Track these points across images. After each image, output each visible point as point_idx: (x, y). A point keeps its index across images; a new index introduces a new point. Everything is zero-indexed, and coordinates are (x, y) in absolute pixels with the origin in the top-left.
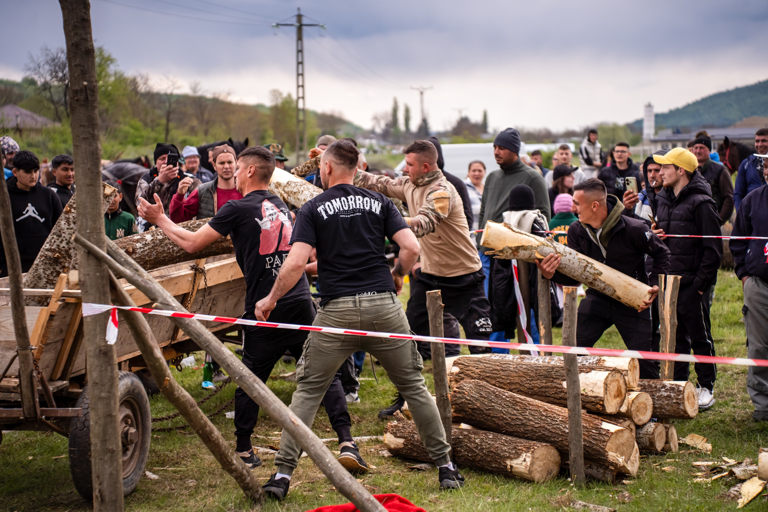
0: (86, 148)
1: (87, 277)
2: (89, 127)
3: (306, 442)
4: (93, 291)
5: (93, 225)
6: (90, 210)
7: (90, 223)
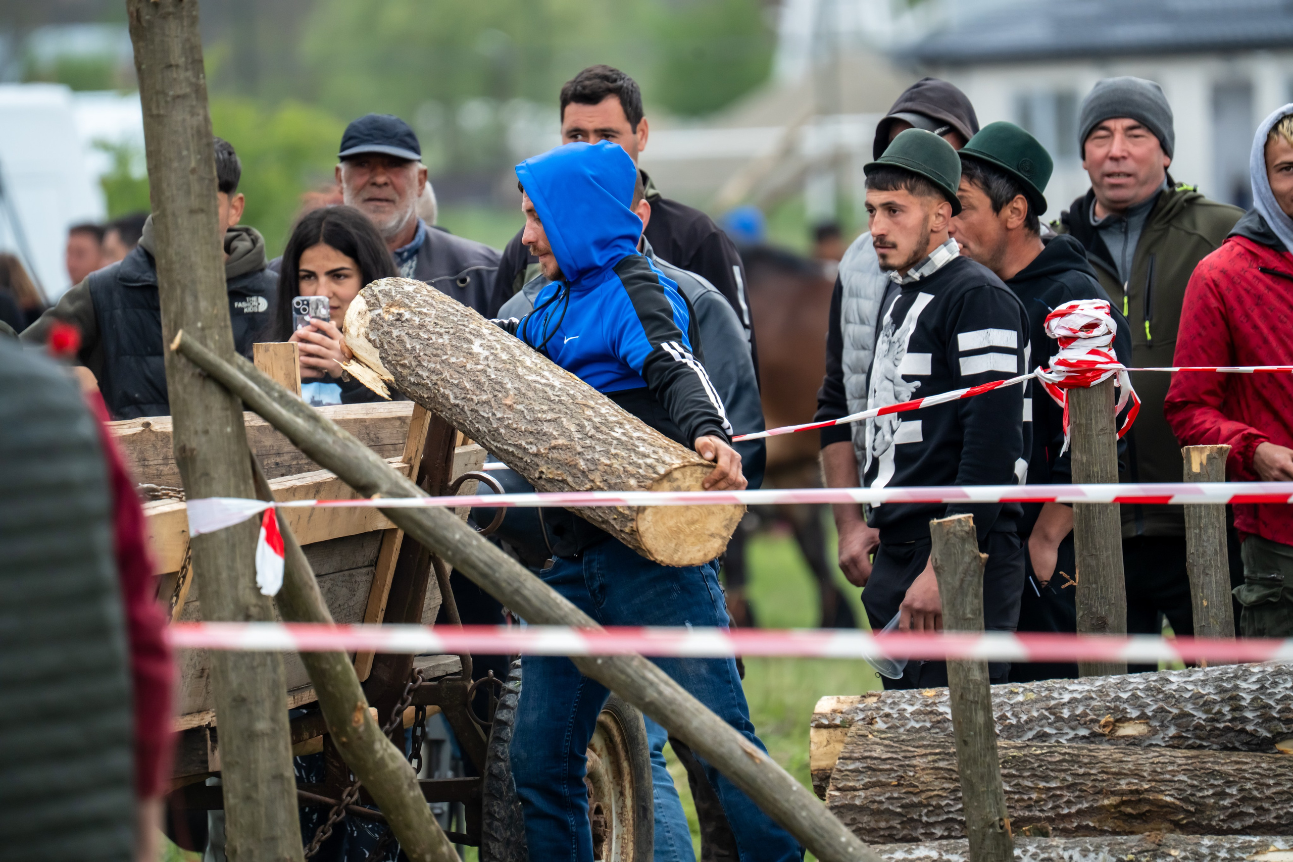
0: (184, 120)
1: (203, 439)
2: (187, 70)
3: (787, 801)
4: (219, 471)
5: (210, 309)
6: (201, 272)
7: (203, 304)
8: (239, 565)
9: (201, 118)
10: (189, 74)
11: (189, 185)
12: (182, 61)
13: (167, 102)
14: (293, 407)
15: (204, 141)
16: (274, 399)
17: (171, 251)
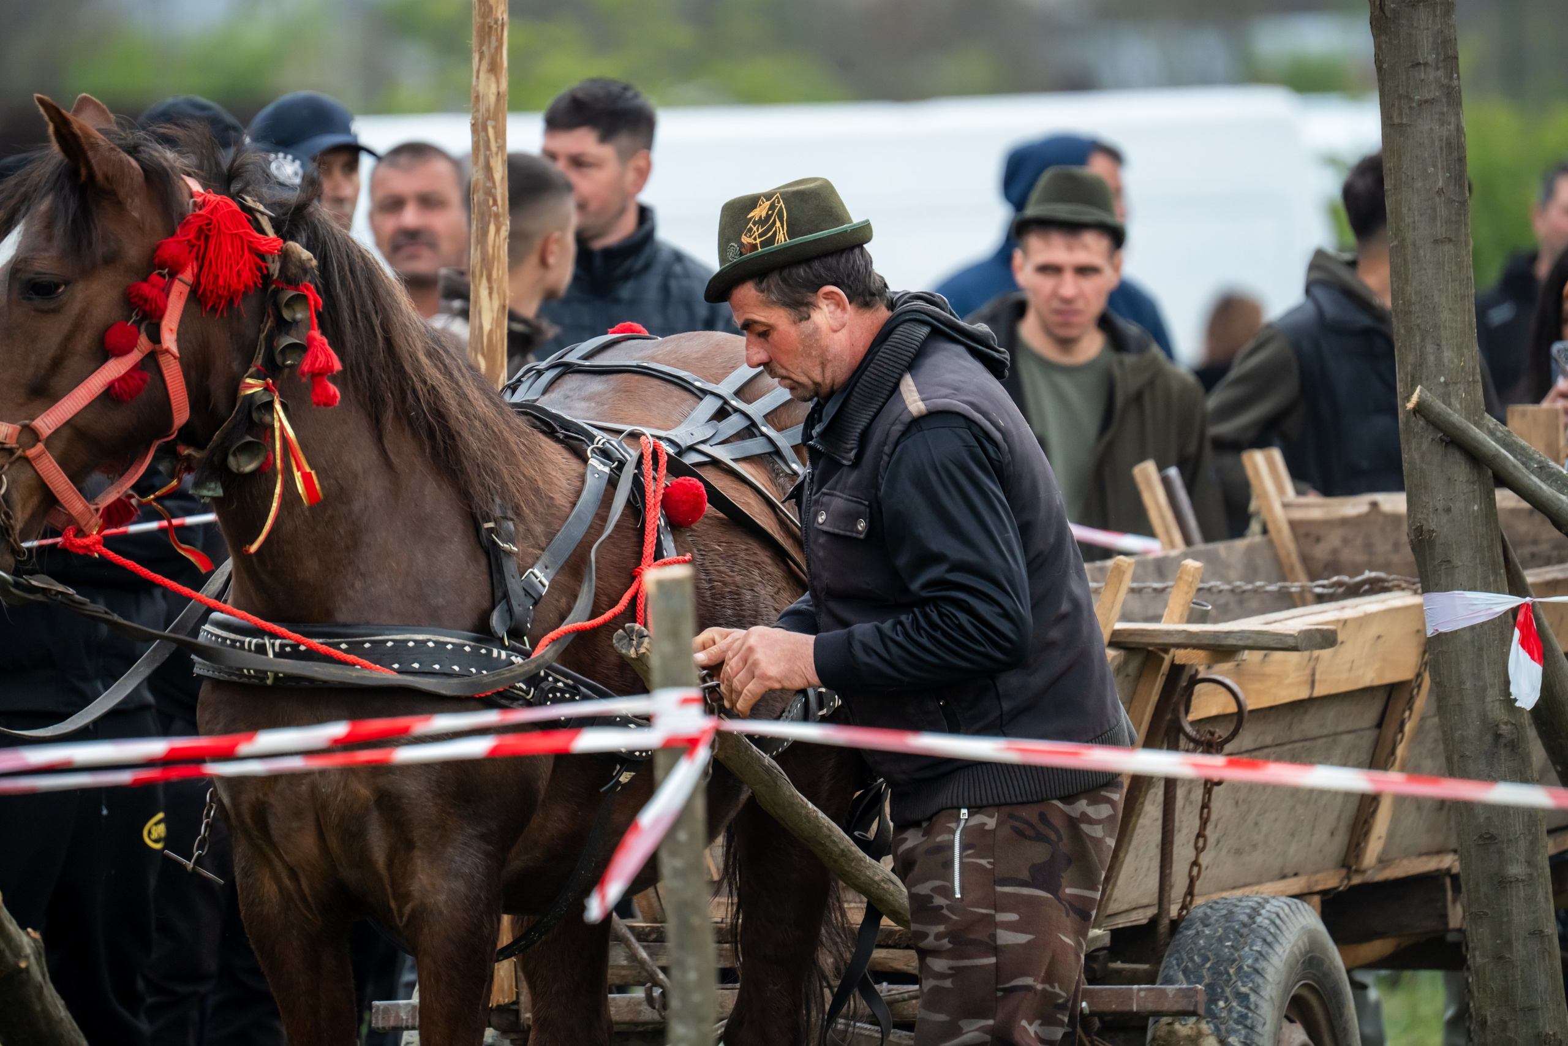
0: (1431, 129)
2: (1438, 69)
4: (1464, 558)
5: (1456, 360)
6: (1445, 315)
7: (1448, 354)
8: (1487, 673)
9: (1452, 127)
10: (1440, 73)
11: (1434, 209)
12: (1431, 58)
13: (1411, 108)
14: (1556, 481)
15: (1455, 155)
16: (1532, 472)
17: (1409, 289)
